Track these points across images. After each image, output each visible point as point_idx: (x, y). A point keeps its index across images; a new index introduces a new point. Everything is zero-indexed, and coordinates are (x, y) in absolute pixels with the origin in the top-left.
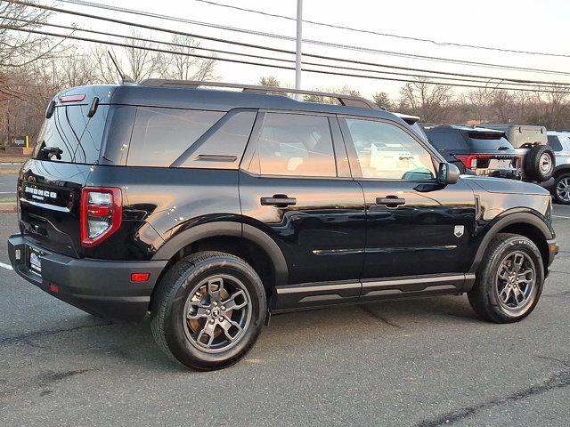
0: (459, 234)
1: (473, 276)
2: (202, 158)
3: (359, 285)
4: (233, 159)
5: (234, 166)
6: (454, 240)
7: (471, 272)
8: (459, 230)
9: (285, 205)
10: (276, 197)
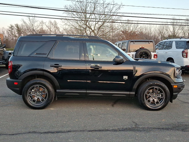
0: (125, 79)
1: (134, 93)
2: (37, 54)
3: (85, 92)
4: (45, 54)
5: (46, 56)
6: (123, 81)
7: (133, 91)
8: (125, 77)
9: (58, 67)
10: (55, 65)
